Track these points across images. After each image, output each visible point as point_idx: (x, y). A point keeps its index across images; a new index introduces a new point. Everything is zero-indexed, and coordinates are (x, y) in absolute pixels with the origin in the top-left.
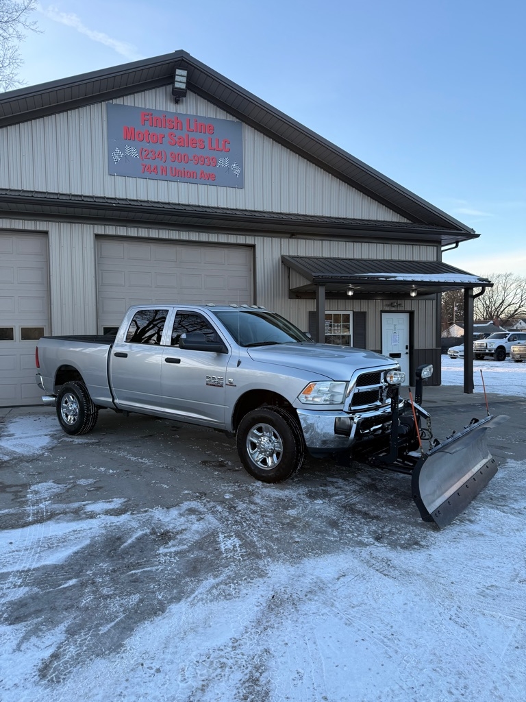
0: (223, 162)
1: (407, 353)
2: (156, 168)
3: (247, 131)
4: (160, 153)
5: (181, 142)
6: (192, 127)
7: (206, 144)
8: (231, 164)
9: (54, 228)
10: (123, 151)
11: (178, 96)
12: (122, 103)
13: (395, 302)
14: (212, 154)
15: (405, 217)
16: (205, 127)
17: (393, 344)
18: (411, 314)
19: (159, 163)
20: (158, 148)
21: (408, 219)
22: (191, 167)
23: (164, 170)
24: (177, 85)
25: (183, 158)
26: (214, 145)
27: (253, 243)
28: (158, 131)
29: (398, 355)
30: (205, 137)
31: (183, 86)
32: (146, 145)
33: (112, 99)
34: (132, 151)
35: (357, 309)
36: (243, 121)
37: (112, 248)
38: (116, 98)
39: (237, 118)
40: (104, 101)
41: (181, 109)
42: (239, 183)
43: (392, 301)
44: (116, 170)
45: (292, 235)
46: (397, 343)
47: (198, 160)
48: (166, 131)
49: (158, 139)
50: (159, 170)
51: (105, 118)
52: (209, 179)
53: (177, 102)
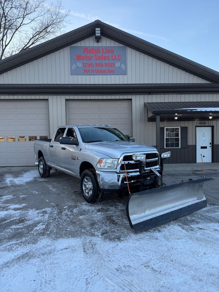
0: (118, 65)
1: (210, 146)
2: (89, 70)
3: (128, 50)
4: (91, 64)
5: (100, 58)
6: (104, 51)
7: (110, 58)
8: (121, 65)
9: (50, 98)
10: (76, 65)
11: (98, 39)
12: (76, 46)
13: (203, 122)
14: (112, 62)
15: (208, 81)
16: (110, 50)
17: (203, 142)
18: (213, 127)
19: (90, 68)
20: (90, 62)
21: (210, 81)
22: (103, 68)
23: (92, 71)
24: (97, 35)
25: (101, 65)
26: (113, 58)
27: (131, 98)
28: (90, 55)
29: (205, 148)
30: (110, 55)
31: (99, 35)
32: (85, 61)
33: (72, 44)
34: (80, 64)
35: (183, 126)
36: (127, 46)
37: (72, 104)
38: (73, 44)
39: (124, 45)
40: (69, 46)
41: (100, 44)
42: (125, 73)
43: (201, 121)
44: (73, 73)
45: (149, 93)
46: (205, 142)
47: (106, 65)
48: (93, 55)
49: (90, 58)
50: (91, 71)
51: (69, 53)
52: (111, 72)
53: (98, 42)
